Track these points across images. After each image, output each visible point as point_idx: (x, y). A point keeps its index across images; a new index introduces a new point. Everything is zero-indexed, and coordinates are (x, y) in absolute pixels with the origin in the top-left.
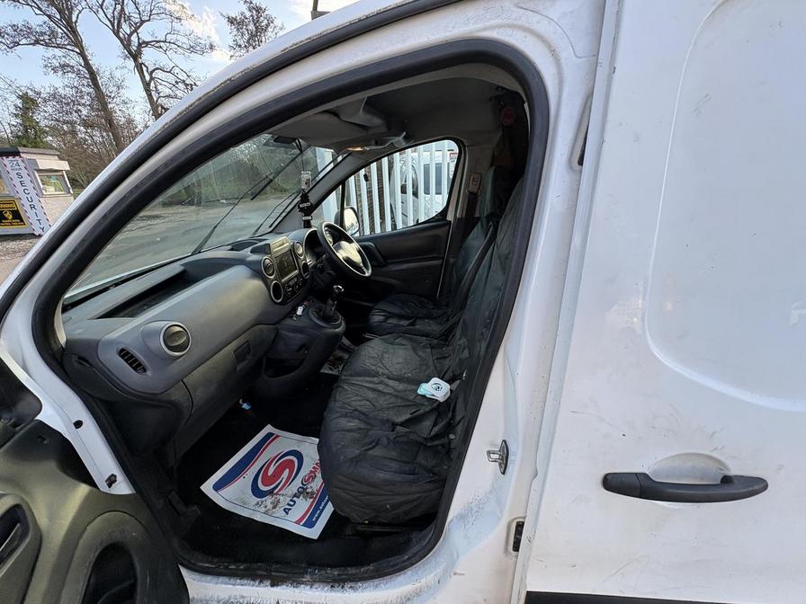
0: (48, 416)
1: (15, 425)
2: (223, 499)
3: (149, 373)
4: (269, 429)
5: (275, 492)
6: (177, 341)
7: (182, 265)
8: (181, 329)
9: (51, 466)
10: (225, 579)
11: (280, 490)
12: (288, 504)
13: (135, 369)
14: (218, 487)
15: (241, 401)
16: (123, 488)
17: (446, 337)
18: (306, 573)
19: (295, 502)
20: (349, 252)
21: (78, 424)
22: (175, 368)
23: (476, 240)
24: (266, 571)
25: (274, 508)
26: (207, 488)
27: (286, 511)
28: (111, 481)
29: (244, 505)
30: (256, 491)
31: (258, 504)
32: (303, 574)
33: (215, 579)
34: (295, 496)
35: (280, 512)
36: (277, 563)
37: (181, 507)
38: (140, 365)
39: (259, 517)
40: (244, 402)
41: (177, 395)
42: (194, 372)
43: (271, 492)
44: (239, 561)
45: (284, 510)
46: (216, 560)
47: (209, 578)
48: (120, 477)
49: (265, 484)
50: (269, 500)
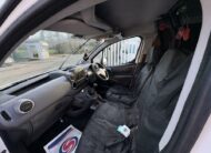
17: (131, 105)
20: (102, 72)
23: (145, 71)
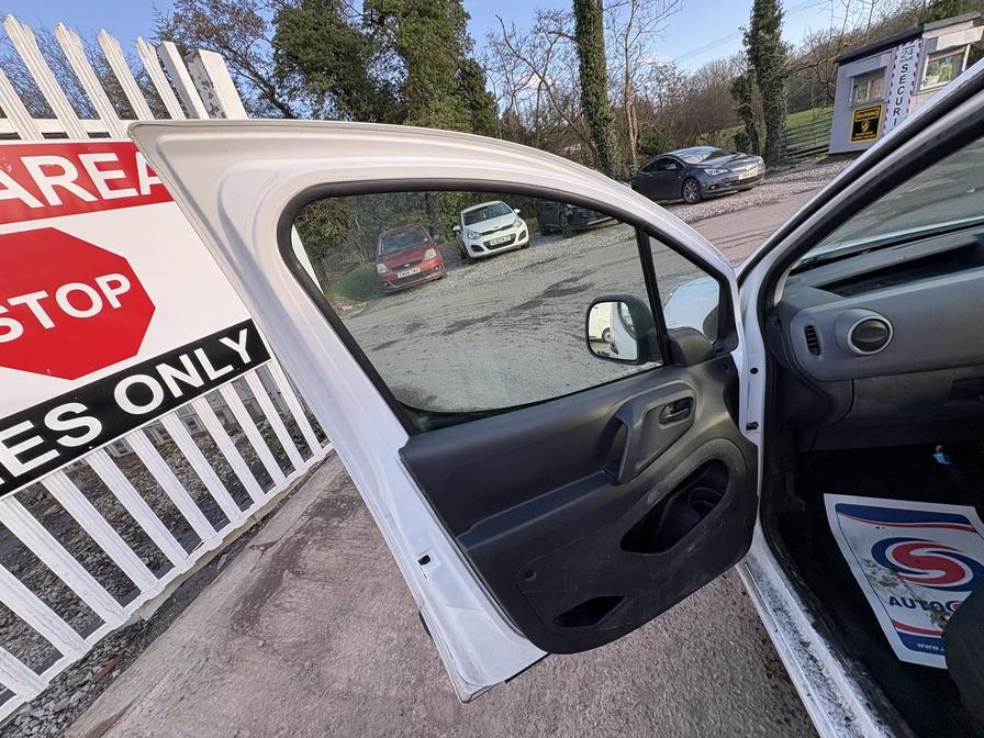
0: (738, 355)
1: (718, 351)
2: (836, 522)
3: (820, 357)
4: (969, 512)
5: (900, 574)
6: (867, 337)
7: (975, 235)
8: (883, 327)
9: (721, 388)
10: (784, 576)
11: (908, 579)
12: (903, 599)
13: (810, 348)
14: (841, 508)
15: (938, 447)
16: (756, 438)
18: (852, 660)
19: (914, 606)
21: (754, 371)
22: (850, 365)
24: (818, 610)
25: (881, 583)
26: (831, 500)
27: (893, 601)
28: (752, 426)
29: (854, 548)
30: (879, 550)
31: (868, 562)
32: (848, 655)
33: (778, 566)
34: (923, 604)
35: (886, 594)
36: (832, 617)
37: (790, 490)
38: (817, 346)
39: (856, 571)
40: (941, 451)
41: (837, 392)
42: (874, 379)
43: (895, 570)
44: (802, 576)
45: (892, 598)
46: (788, 555)
47: (774, 560)
48: (760, 428)
49: (895, 554)
50: (883, 572)
